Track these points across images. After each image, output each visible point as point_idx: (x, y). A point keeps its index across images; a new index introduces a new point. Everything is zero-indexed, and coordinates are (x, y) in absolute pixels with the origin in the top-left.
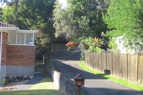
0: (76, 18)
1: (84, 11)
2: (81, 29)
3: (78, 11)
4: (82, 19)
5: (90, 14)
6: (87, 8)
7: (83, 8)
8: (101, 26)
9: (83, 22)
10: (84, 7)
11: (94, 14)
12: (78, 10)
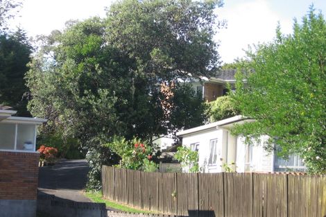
0: (86, 92)
1: (101, 77)
2: (97, 118)
3: (88, 78)
4: (98, 96)
5: (115, 85)
6: (108, 72)
7: (100, 72)
8: (140, 112)
9: (101, 102)
10: (103, 68)
11: (124, 85)
12: (88, 74)
